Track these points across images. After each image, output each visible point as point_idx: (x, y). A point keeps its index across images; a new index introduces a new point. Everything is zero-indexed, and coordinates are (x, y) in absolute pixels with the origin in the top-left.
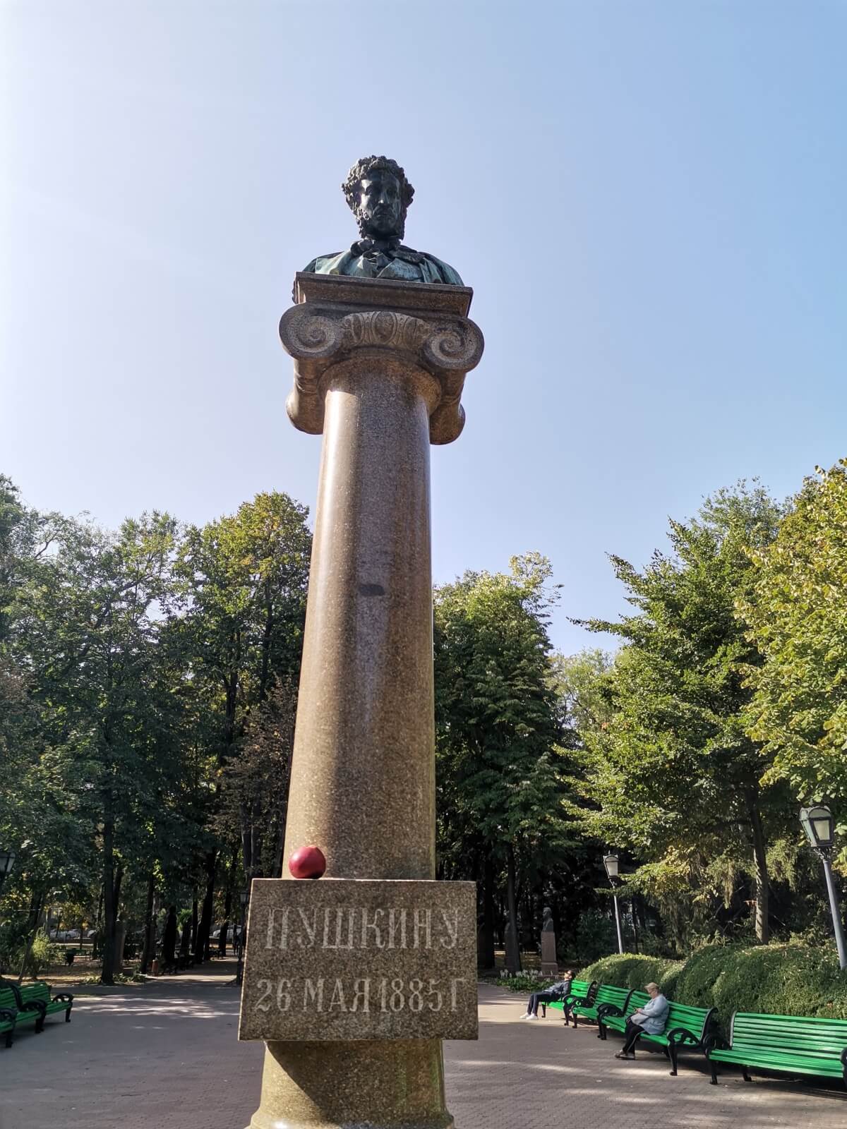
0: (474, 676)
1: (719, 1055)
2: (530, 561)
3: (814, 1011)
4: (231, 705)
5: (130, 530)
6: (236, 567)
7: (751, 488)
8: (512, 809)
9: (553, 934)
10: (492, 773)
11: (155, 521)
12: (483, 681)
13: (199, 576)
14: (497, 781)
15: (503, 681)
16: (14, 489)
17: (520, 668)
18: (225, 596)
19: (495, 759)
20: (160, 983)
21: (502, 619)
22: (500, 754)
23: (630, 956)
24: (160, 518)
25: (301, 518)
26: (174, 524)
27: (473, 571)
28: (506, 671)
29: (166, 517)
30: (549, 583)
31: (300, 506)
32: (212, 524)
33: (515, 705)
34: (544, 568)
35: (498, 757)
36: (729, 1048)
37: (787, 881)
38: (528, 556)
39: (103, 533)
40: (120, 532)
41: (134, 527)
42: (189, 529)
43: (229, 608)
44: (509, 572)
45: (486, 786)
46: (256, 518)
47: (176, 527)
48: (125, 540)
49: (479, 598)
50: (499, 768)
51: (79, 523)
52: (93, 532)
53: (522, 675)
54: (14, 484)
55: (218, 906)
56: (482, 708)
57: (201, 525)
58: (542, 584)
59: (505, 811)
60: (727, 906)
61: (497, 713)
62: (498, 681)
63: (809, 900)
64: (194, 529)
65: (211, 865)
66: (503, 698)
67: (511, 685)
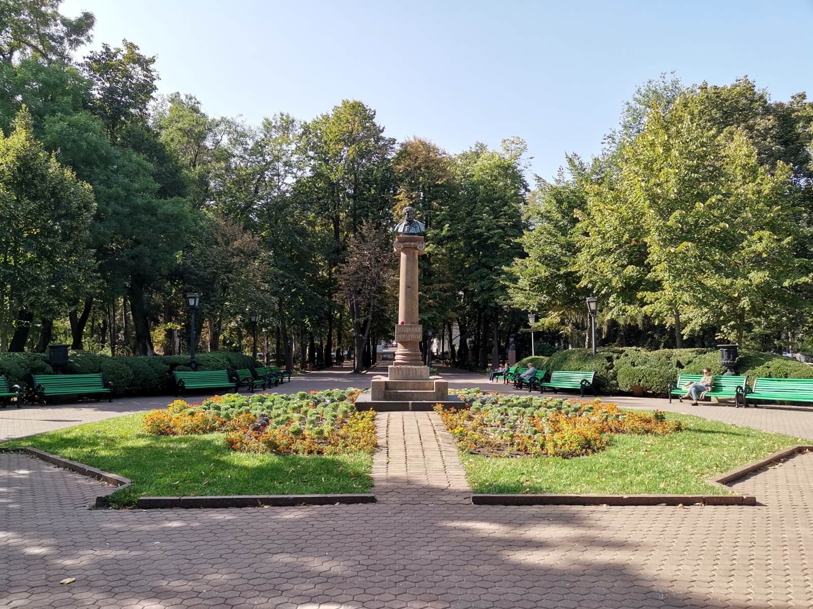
0: (476, 216)
1: (545, 384)
2: (513, 143)
3: (580, 369)
4: (337, 231)
5: (268, 126)
6: (334, 151)
7: (669, 80)
8: (496, 290)
9: (515, 351)
10: (486, 270)
11: (282, 119)
12: (481, 219)
13: (311, 153)
14: (488, 275)
15: (493, 219)
16: (198, 103)
17: (504, 211)
18: (329, 169)
19: (488, 263)
20: (313, 373)
21: (494, 180)
22: (491, 260)
23: (537, 357)
24: (285, 118)
25: (372, 117)
26: (293, 121)
27: (480, 143)
28: (496, 213)
29: (288, 117)
30: (524, 156)
31: (370, 110)
32: (316, 120)
33: (499, 233)
34: (522, 147)
35: (489, 261)
36: (549, 382)
37: (637, 325)
38: (512, 139)
39: (252, 129)
40: (262, 127)
41: (270, 124)
42: (302, 123)
43: (332, 177)
44: (500, 150)
45: (483, 278)
46: (344, 120)
47: (295, 123)
48: (266, 133)
49: (481, 168)
50: (490, 268)
51: (237, 122)
52: (247, 128)
53: (505, 215)
54: (198, 100)
55: (335, 340)
56: (481, 235)
57: (309, 121)
58: (520, 157)
59: (493, 291)
60: (603, 337)
61: (489, 238)
62: (490, 219)
63: (649, 334)
64: (305, 123)
65: (330, 318)
66: (493, 229)
67: (497, 221)
